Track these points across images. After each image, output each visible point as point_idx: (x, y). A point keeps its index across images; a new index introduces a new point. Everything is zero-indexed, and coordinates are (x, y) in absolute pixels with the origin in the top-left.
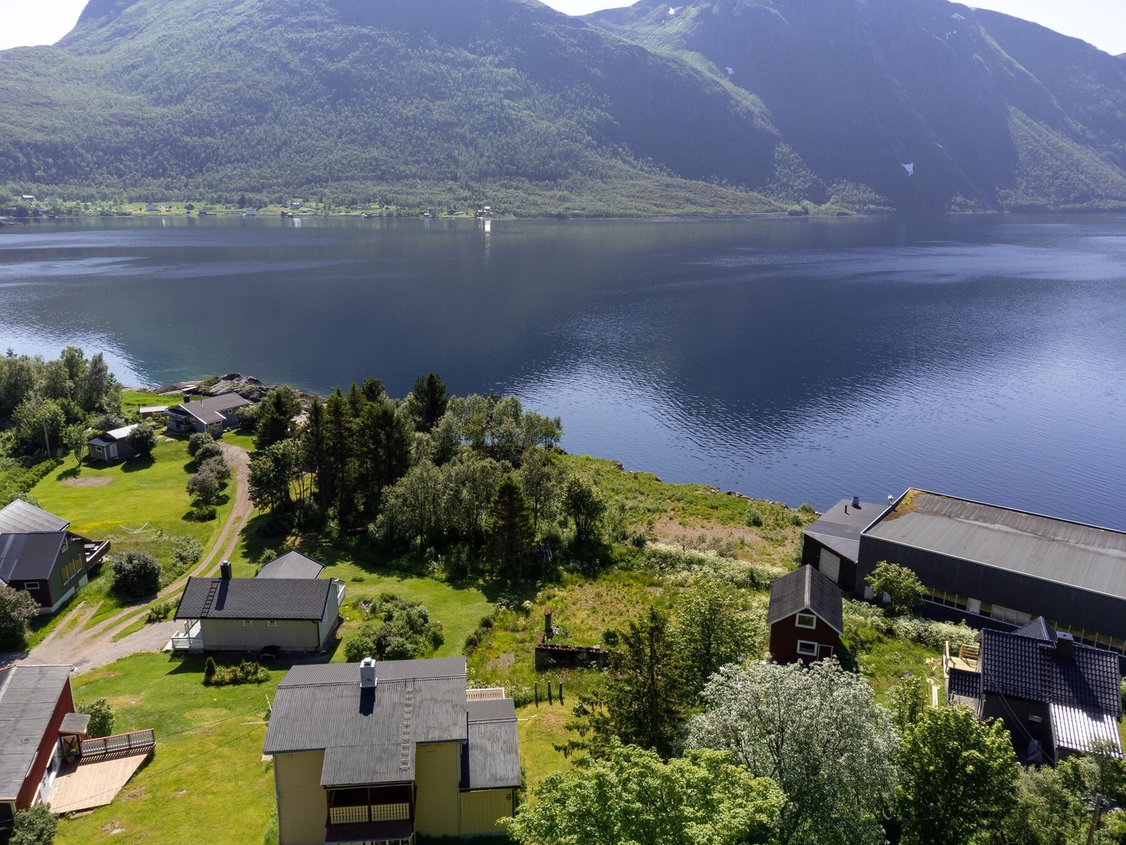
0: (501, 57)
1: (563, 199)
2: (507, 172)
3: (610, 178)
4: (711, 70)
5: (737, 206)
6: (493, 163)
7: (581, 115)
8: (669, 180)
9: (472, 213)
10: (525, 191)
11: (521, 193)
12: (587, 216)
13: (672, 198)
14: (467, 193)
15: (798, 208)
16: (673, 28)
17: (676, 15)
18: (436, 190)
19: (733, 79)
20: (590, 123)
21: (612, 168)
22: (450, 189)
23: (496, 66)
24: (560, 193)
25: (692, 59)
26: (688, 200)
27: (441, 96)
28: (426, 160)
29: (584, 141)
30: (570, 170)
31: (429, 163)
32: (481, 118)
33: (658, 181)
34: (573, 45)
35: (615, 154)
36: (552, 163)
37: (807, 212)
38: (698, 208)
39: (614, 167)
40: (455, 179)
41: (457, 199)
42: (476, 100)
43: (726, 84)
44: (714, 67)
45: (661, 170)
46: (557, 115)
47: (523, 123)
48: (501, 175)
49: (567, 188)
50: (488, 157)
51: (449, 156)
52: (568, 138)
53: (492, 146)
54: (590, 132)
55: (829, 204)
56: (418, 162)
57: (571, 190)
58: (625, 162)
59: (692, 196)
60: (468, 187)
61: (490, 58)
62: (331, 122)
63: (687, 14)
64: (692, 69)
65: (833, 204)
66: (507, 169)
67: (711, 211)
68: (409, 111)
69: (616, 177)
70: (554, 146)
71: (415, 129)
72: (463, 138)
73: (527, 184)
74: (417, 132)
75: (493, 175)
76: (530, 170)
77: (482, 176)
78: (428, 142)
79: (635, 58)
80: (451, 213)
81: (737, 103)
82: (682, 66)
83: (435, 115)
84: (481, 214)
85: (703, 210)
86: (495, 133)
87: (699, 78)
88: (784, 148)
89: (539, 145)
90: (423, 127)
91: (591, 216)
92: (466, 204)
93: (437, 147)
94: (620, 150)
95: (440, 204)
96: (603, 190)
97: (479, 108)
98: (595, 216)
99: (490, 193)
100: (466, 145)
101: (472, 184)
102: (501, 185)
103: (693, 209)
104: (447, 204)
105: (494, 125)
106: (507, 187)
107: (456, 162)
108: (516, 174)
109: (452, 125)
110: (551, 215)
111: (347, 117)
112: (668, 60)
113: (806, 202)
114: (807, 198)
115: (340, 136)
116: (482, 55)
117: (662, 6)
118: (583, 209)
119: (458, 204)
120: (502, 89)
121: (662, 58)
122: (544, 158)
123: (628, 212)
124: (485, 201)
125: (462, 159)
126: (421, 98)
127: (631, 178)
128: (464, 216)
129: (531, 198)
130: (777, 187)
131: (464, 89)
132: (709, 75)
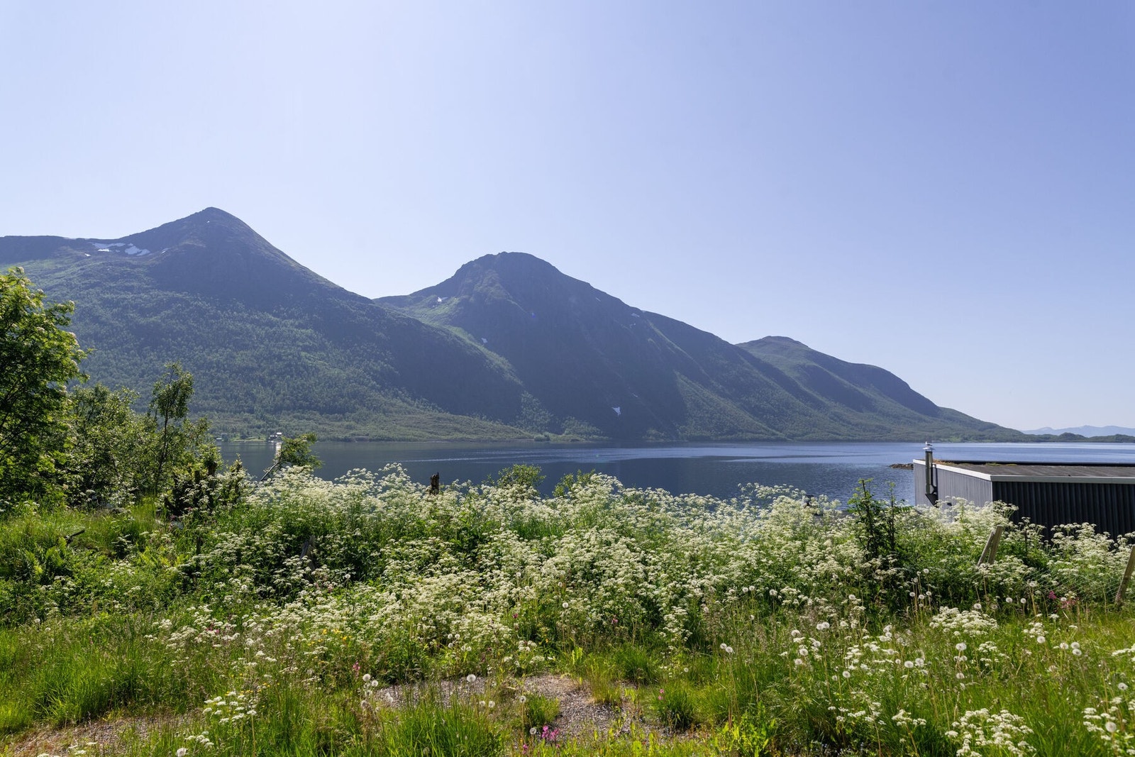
0: (301, 321)
1: (350, 428)
2: (301, 407)
3: (391, 412)
4: (470, 340)
5: (495, 434)
6: (289, 399)
7: (367, 365)
8: (440, 415)
9: (264, 438)
10: (316, 421)
11: (312, 423)
12: (371, 440)
13: (443, 427)
14: (261, 423)
15: (542, 436)
16: (440, 311)
17: (443, 302)
18: (232, 420)
19: (486, 346)
20: (376, 371)
21: (392, 405)
22: (246, 420)
23: (296, 327)
24: (348, 423)
25: (456, 331)
26: (456, 429)
27: (245, 347)
28: (225, 396)
29: (370, 385)
30: (357, 406)
31: (228, 399)
32: (281, 364)
33: (431, 415)
34: (363, 316)
35: (396, 395)
36: (341, 401)
37: (548, 439)
38: (465, 435)
39: (395, 405)
40: (251, 411)
41: (251, 427)
42: (276, 351)
43: (482, 348)
44: (472, 338)
45: (434, 408)
46: (347, 365)
47: (317, 370)
48: (294, 409)
49: (354, 419)
50: (284, 395)
51: (248, 394)
52: (356, 382)
53: (288, 386)
54: (374, 378)
55: (564, 435)
56: (217, 398)
57: (358, 421)
58: (404, 401)
59: (459, 426)
60: (263, 418)
61: (291, 321)
62: (136, 364)
63: (451, 302)
64: (456, 336)
65: (567, 434)
66: (301, 404)
67: (475, 437)
68: (214, 357)
69: (396, 412)
70: (344, 388)
71: (217, 371)
72: (262, 380)
73: (318, 416)
74: (219, 374)
75: (288, 409)
76: (321, 405)
77: (277, 410)
78: (229, 382)
79: (414, 327)
80: (243, 437)
81: (491, 362)
82: (448, 334)
83: (238, 361)
84: (272, 439)
85: (469, 436)
86: (292, 376)
87: (462, 343)
88: (526, 396)
89: (330, 386)
90: (225, 370)
91: (374, 440)
92: (260, 430)
93: (236, 386)
94: (400, 392)
95: (234, 430)
96: (385, 421)
97: (279, 358)
98: (377, 440)
99: (283, 422)
100: (264, 385)
101: (268, 416)
102: (295, 417)
103: (460, 436)
104: (241, 431)
105: (291, 371)
106: (299, 418)
107: (254, 399)
108: (309, 408)
109: (253, 369)
110: (338, 440)
111: (151, 360)
112: (438, 330)
113: (547, 433)
114: (546, 430)
115: (142, 376)
116: (284, 318)
117: (432, 296)
118: (367, 435)
119: (251, 431)
120: (301, 344)
121: (433, 328)
122: (335, 396)
123: (406, 437)
124: (277, 428)
125: (260, 396)
126: (226, 348)
127: (409, 413)
128: (257, 440)
129: (321, 427)
130: (525, 422)
131: (266, 342)
132: (468, 341)
